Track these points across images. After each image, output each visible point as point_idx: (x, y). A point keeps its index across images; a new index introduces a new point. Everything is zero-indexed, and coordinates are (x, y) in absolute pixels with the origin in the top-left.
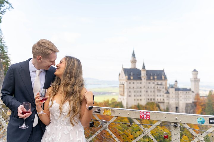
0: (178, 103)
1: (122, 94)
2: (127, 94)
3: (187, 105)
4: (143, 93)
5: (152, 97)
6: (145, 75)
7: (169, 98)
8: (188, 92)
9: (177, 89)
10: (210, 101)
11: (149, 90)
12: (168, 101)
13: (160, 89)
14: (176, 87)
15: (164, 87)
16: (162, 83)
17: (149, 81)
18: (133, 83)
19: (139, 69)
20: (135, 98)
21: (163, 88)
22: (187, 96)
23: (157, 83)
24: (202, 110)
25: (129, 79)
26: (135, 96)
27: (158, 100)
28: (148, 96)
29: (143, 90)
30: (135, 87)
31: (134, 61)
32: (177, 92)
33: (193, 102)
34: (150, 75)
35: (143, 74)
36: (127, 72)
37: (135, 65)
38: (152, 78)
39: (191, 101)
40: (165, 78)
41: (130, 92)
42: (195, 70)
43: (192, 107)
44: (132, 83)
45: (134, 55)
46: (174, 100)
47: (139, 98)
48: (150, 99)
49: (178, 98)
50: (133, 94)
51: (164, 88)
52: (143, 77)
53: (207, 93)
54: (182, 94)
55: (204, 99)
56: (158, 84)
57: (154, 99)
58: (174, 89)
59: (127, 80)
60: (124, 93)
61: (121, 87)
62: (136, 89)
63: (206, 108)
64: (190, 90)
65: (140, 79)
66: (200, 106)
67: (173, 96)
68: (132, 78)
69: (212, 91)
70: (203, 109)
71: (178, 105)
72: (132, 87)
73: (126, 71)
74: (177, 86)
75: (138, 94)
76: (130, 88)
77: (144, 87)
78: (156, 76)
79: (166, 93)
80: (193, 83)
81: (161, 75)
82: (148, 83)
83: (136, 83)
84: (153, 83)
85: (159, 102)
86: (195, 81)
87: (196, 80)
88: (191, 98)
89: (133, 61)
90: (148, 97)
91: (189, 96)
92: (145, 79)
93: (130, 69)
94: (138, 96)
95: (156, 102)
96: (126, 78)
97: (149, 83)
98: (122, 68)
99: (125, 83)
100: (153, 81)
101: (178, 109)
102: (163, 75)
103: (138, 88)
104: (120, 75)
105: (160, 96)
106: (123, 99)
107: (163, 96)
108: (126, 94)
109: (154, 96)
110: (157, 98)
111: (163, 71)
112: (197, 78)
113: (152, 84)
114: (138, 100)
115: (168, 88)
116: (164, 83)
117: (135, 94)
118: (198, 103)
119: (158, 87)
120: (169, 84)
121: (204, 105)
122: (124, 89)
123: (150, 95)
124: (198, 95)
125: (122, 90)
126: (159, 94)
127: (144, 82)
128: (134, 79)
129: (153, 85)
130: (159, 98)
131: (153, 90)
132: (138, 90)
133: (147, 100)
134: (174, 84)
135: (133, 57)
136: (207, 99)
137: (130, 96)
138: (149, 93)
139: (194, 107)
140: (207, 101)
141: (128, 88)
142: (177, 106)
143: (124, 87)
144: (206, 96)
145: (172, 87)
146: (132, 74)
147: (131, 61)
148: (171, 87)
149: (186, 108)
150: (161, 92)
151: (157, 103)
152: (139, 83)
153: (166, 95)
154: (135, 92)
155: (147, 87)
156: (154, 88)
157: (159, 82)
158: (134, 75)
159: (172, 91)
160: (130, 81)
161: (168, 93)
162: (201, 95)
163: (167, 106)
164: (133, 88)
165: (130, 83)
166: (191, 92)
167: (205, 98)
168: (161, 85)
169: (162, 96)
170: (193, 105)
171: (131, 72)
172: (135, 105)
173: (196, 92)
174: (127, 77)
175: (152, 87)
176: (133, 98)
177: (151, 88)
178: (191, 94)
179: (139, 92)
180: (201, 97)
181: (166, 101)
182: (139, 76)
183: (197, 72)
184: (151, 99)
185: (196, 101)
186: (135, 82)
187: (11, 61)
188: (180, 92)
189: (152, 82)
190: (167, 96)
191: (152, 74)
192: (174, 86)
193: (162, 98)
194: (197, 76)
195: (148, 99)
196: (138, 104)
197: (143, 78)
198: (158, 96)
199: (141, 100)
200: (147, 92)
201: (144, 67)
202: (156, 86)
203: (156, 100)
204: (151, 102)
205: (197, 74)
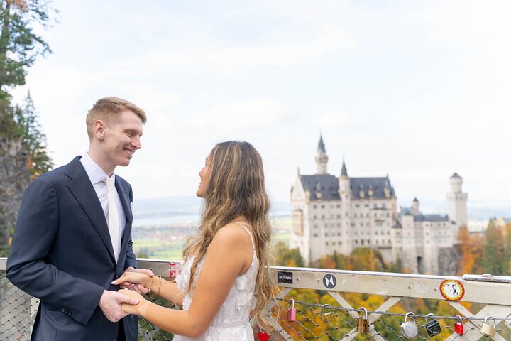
0: (422, 248)
1: (300, 231)
2: (311, 232)
3: (442, 252)
4: (345, 228)
5: (366, 237)
6: (348, 188)
7: (401, 237)
8: (442, 223)
9: (420, 218)
10: (491, 241)
11: (357, 222)
12: (399, 245)
13: (382, 218)
14: (416, 214)
15: (391, 213)
16: (384, 205)
17: (358, 202)
18: (323, 207)
19: (334, 176)
20: (328, 239)
21: (388, 215)
22: (440, 233)
23: (375, 205)
24: (475, 263)
25: (313, 198)
26: (326, 235)
27: (377, 242)
28: (356, 233)
29: (344, 221)
30: (327, 216)
31: (323, 160)
32: (418, 223)
33: (455, 246)
34: (359, 188)
35: (343, 186)
37: (325, 167)
38: (362, 194)
39: (449, 242)
40: (392, 193)
42: (455, 175)
43: (454, 256)
44: (319, 206)
45: (322, 146)
46: (413, 241)
47: (336, 239)
48: (360, 242)
49: (419, 236)
51: (391, 215)
52: (343, 192)
53: (485, 225)
54: (429, 227)
55: (478, 237)
56: (376, 209)
57: (369, 241)
58: (411, 218)
59: (308, 201)
60: (302, 230)
61: (296, 216)
62: (329, 219)
63: (485, 258)
64: (446, 218)
65: (337, 197)
66: (470, 255)
67: (409, 234)
68: (319, 195)
69: (495, 219)
70: (476, 259)
71: (423, 253)
72: (319, 216)
73: (308, 182)
74: (417, 210)
75: (333, 230)
76: (315, 217)
77: (347, 215)
78: (372, 190)
79: (395, 227)
80: (453, 204)
81: (383, 188)
82: (354, 206)
83: (330, 207)
84: (366, 206)
85: (380, 248)
86: (457, 198)
87: (459, 196)
88: (449, 237)
89: (320, 159)
90: (355, 238)
91: (445, 233)
92: (347, 196)
93: (315, 177)
94: (333, 235)
95: (372, 248)
96: (307, 197)
97: (358, 206)
98: (297, 175)
99: (304, 207)
100: (367, 202)
101: (421, 261)
102: (388, 188)
103: (332, 217)
104: (295, 191)
105: (382, 233)
106: (302, 243)
107: (388, 233)
108: (307, 231)
109: (369, 233)
110: (374, 239)
111: (386, 179)
112: (460, 192)
113: (364, 208)
114: (334, 244)
115: (399, 216)
116: (389, 204)
117: (327, 230)
118: (465, 247)
119: (376, 215)
120: (401, 207)
121: (479, 251)
122: (302, 220)
123: (359, 233)
124: (464, 229)
125: (299, 222)
126: (379, 229)
127: (347, 204)
128: (325, 198)
129: (365, 211)
130: (380, 238)
131: (365, 221)
132: (333, 221)
133: (354, 243)
134: (412, 207)
135: (320, 150)
136: (484, 237)
137: (316, 235)
138: (358, 228)
139: (457, 255)
140: (485, 243)
141: (312, 217)
142: (420, 255)
143: (302, 216)
144: (483, 232)
145: (408, 213)
146: (318, 186)
147: (316, 159)
148: (404, 212)
149: (439, 258)
150: (385, 224)
151: (377, 249)
152: (335, 207)
153: (393, 231)
154: (326, 226)
155: (353, 216)
156: (368, 216)
157: (380, 203)
158: (323, 188)
159: (407, 221)
160: (315, 203)
161: (398, 225)
162: (471, 230)
163: (398, 255)
164: (323, 217)
165: (315, 207)
166: (448, 224)
167: (481, 235)
168: (383, 208)
169: (385, 233)
170: (455, 251)
171: (316, 183)
172: (328, 256)
173: (459, 224)
174: (308, 193)
176: (322, 239)
177: (362, 216)
178: (448, 228)
179: (336, 226)
180: (471, 233)
181: (394, 245)
182: (334, 192)
183: (461, 178)
184: (363, 242)
185: (461, 242)
186: (326, 204)
188: (424, 224)
189: (362, 203)
190: (398, 234)
191: (362, 186)
192: (411, 212)
193: (386, 238)
194: (461, 188)
195: (357, 242)
196: (335, 252)
197: (343, 196)
198: (376, 233)
199: (340, 243)
200: (353, 225)
201: (344, 171)
202: (373, 212)
203: (373, 243)
204: (362, 247)
205: (461, 184)
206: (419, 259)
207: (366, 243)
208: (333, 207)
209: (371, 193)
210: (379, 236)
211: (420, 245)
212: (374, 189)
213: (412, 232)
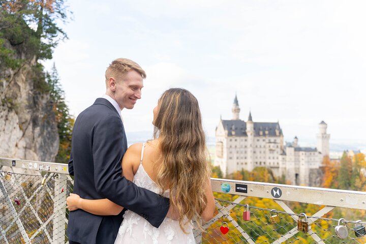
0: (299, 169)
1: (220, 155)
2: (228, 156)
3: (312, 171)
4: (249, 154)
5: (263, 161)
6: (253, 129)
7: (286, 161)
8: (312, 153)
9: (298, 149)
10: (344, 165)
11: (258, 150)
12: (284, 166)
13: (274, 149)
14: (296, 146)
15: (279, 145)
16: (275, 140)
17: (258, 138)
18: (236, 140)
19: (243, 121)
20: (238, 161)
21: (277, 147)
22: (311, 159)
23: (270, 140)
24: (333, 179)
25: (230, 134)
26: (237, 158)
27: (270, 163)
28: (257, 158)
29: (249, 150)
30: (238, 146)
31: (237, 110)
32: (296, 152)
33: (320, 168)
34: (260, 129)
35: (249, 128)
36: (227, 125)
37: (238, 115)
38: (261, 133)
39: (317, 165)
40: (281, 133)
41: (231, 152)
42: (323, 122)
43: (319, 174)
44: (233, 140)
45: (236, 102)
46: (293, 164)
47: (243, 161)
48: (259, 163)
49: (297, 161)
50: (235, 155)
51: (279, 147)
52: (249, 132)
53: (341, 155)
54: (304, 155)
55: (335, 163)
56: (270, 142)
57: (265, 163)
58: (292, 149)
59: (227, 136)
60: (222, 154)
61: (219, 145)
62: (240, 148)
63: (339, 176)
64: (315, 150)
65: (245, 134)
66: (330, 173)
67: (291, 159)
68: (233, 133)
69: (347, 151)
70: (334, 177)
71: (299, 172)
72: (233, 146)
74: (297, 144)
75: (242, 155)
76: (231, 147)
77: (251, 146)
78: (268, 130)
79: (282, 154)
80: (320, 141)
81: (275, 130)
82: (256, 141)
83: (240, 141)
84: (264, 140)
85: (271, 167)
86: (323, 137)
87: (325, 136)
88: (316, 162)
89: (235, 110)
90: (256, 160)
91: (314, 159)
92: (251, 134)
93: (231, 121)
94: (242, 158)
95: (267, 167)
96: (226, 134)
97: (258, 140)
98: (220, 120)
99: (224, 140)
100: (264, 138)
101: (298, 177)
102: (278, 130)
103: (241, 147)
104: (218, 129)
105: (273, 158)
106: (222, 163)
107: (277, 158)
108: (225, 155)
109: (265, 158)
110: (268, 161)
111: (277, 124)
112: (325, 133)
113: (262, 142)
114: (242, 164)
115: (285, 147)
116: (278, 140)
117: (238, 155)
118: (327, 169)
119: (270, 146)
120: (286, 142)
121: (336, 171)
122: (222, 148)
123: (259, 157)
124: (326, 157)
125: (220, 150)
126: (271, 155)
127: (251, 139)
128: (237, 135)
129: (263, 144)
130: (272, 161)
131: (263, 150)
132: (242, 149)
133: (255, 164)
134: (293, 142)
135: (235, 104)
136: (340, 163)
137: (231, 158)
138: (258, 154)
139: (322, 174)
140: (340, 166)
141: (229, 146)
142: (297, 173)
143: (222, 145)
144: (339, 159)
145: (290, 146)
146: (233, 127)
147: (232, 110)
148: (288, 145)
149: (310, 175)
150: (275, 153)
151: (270, 168)
152: (244, 140)
153: (280, 157)
154: (237, 152)
155: (255, 146)
156: (264, 147)
157: (272, 139)
158: (236, 129)
159: (290, 151)
160: (231, 138)
161: (284, 153)
162: (331, 158)
163: (283, 172)
164: (236, 147)
165: (231, 140)
166: (316, 153)
167: (338, 161)
168: (275, 143)
169: (275, 158)
170: (320, 171)
171: (232, 125)
172: (238, 171)
173: (324, 154)
174: (227, 132)
175: (262, 146)
176: (235, 161)
177: (260, 147)
178: (317, 156)
179: (244, 152)
180: (331, 159)
181: (281, 165)
182: (243, 131)
183: (326, 124)
184: (260, 163)
185: (324, 165)
186: (238, 138)
187: (69, 111)
188: (301, 153)
189: (261, 139)
190: (283, 159)
191: (261, 128)
192: (293, 145)
193: (276, 161)
194: (326, 131)
195: (257, 163)
196: (243, 169)
197: (249, 134)
198: (270, 158)
199: (246, 164)
200: (254, 152)
201: (250, 118)
202: (268, 145)
203: (267, 164)
204: (260, 166)
205: (326, 128)
206: (297, 175)
207: (263, 164)
208: (242, 140)
209: (267, 132)
210: (271, 160)
211: (297, 166)
212: (269, 130)
213: (293, 158)
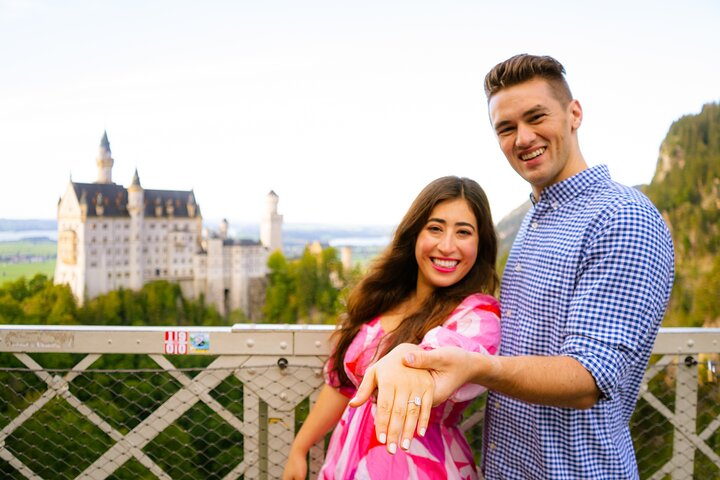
0: (230, 279)
1: (71, 259)
2: (87, 260)
3: (252, 283)
4: (134, 254)
5: (162, 267)
6: (141, 203)
7: (206, 266)
8: (254, 248)
9: (228, 243)
11: (151, 247)
12: (203, 276)
13: (183, 243)
14: (224, 237)
15: (194, 236)
16: (187, 226)
17: (152, 221)
18: (105, 226)
19: (121, 186)
20: (111, 270)
21: (191, 238)
22: (251, 261)
23: (176, 225)
25: (91, 213)
26: (109, 264)
27: (176, 272)
28: (149, 262)
29: (134, 246)
30: (110, 239)
31: (107, 162)
32: (227, 248)
33: (268, 276)
34: (155, 203)
35: (135, 201)
37: (109, 174)
38: (159, 211)
39: (261, 271)
40: (196, 211)
42: (272, 193)
43: (265, 287)
44: (100, 225)
45: (106, 144)
46: (221, 270)
47: (122, 269)
48: (153, 273)
49: (227, 265)
50: (103, 259)
51: (194, 239)
52: (134, 208)
54: (240, 253)
56: (176, 229)
57: (166, 272)
58: (219, 243)
59: (85, 217)
60: (75, 258)
61: (66, 238)
62: (113, 243)
64: (259, 243)
65: (126, 214)
67: (215, 262)
68: (99, 210)
71: (231, 285)
72: (100, 239)
73: (85, 192)
74: (226, 233)
75: (119, 258)
76: (94, 240)
77: (138, 237)
79: (198, 253)
80: (268, 226)
82: (147, 227)
83: (114, 227)
84: (164, 226)
85: (183, 280)
86: (273, 220)
87: (275, 217)
88: (261, 265)
89: (103, 162)
90: (148, 267)
91: (257, 260)
92: (139, 214)
93: (95, 186)
94: (118, 264)
95: (170, 280)
96: (82, 212)
97: (153, 226)
98: (68, 183)
99: (77, 226)
100: (164, 221)
101: (229, 295)
102: (192, 205)
103: (118, 240)
104: (63, 204)
105: (183, 261)
106: (74, 275)
107: (191, 261)
108: (81, 259)
109: (166, 261)
110: (173, 268)
111: (191, 193)
112: (276, 213)
113: (162, 229)
114: (119, 275)
116: (193, 224)
117: (111, 257)
118: (278, 277)
119: (176, 238)
120: (207, 230)
122: (75, 246)
123: (153, 260)
125: (70, 247)
126: (179, 256)
127: (138, 224)
128: (108, 213)
129: (162, 233)
130: (180, 267)
131: (162, 245)
132: (118, 246)
133: (146, 274)
134: (220, 230)
135: (104, 149)
137: (94, 265)
138: (153, 255)
139: (269, 286)
141: (90, 240)
142: (227, 287)
143: (75, 238)
145: (215, 237)
146: (99, 199)
148: (211, 235)
149: (249, 291)
150: (187, 249)
151: (176, 282)
152: (122, 227)
153: (197, 259)
154: (109, 252)
155: (146, 238)
156: (166, 239)
157: (181, 223)
159: (213, 247)
160: (93, 221)
161: (202, 252)
163: (201, 288)
164: (105, 240)
165: (95, 226)
166: (261, 250)
168: (186, 230)
169: (187, 260)
170: (268, 282)
171: (97, 193)
173: (272, 250)
174: (85, 207)
176: (102, 271)
177: (157, 239)
178: (260, 255)
179: (122, 252)
181: (198, 275)
182: (121, 207)
184: (158, 272)
186: (110, 222)
188: (234, 249)
189: (159, 222)
190: (202, 261)
191: (158, 201)
192: (219, 235)
193: (187, 267)
194: (277, 208)
195: (149, 272)
196: (121, 287)
197: (133, 213)
198: (175, 261)
199: (127, 275)
200: (145, 251)
201: (137, 182)
202: (172, 236)
203: (172, 273)
204: (158, 279)
205: (276, 203)
206: (227, 292)
207: (162, 275)
208: (119, 226)
209: (170, 210)
210: (178, 266)
211: (227, 275)
212: (172, 206)
213: (220, 260)
